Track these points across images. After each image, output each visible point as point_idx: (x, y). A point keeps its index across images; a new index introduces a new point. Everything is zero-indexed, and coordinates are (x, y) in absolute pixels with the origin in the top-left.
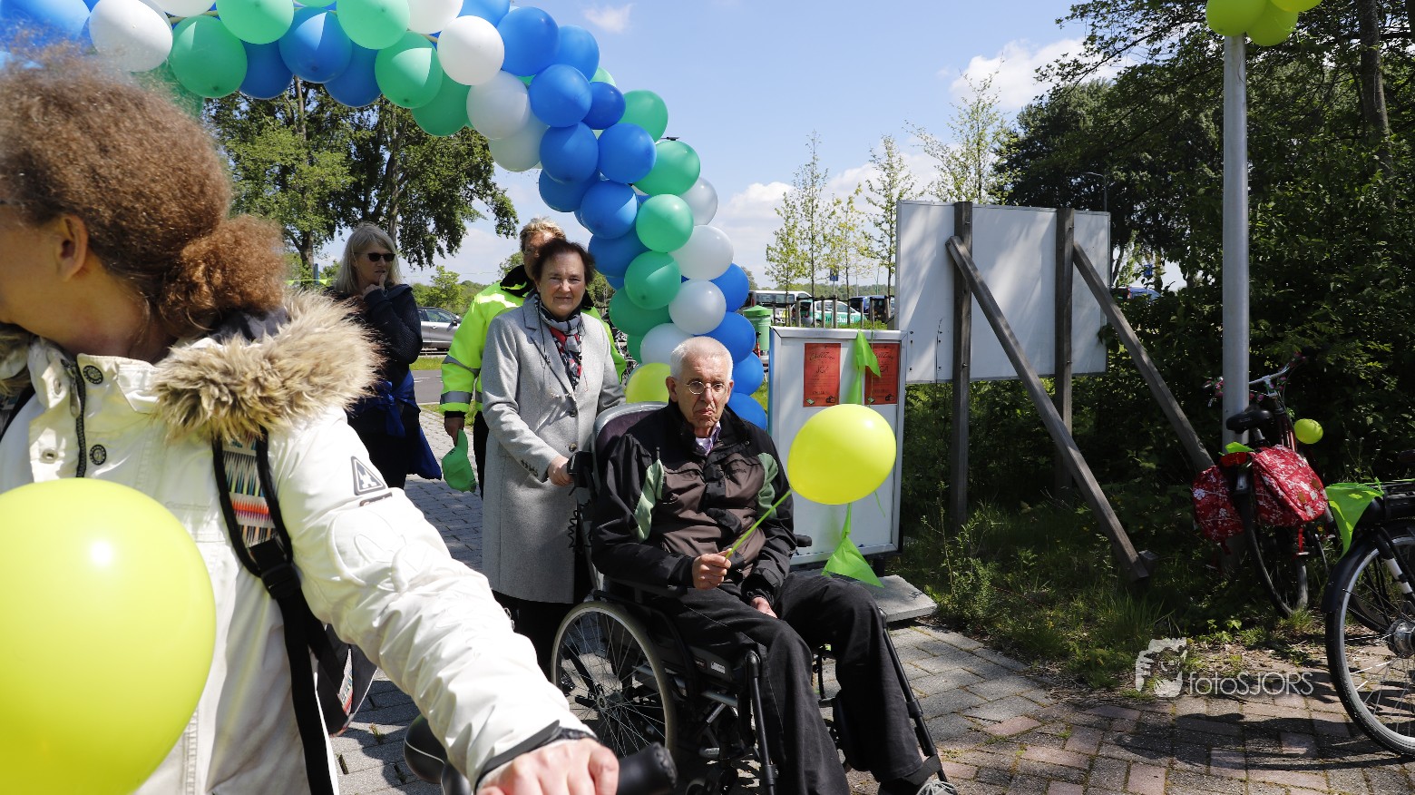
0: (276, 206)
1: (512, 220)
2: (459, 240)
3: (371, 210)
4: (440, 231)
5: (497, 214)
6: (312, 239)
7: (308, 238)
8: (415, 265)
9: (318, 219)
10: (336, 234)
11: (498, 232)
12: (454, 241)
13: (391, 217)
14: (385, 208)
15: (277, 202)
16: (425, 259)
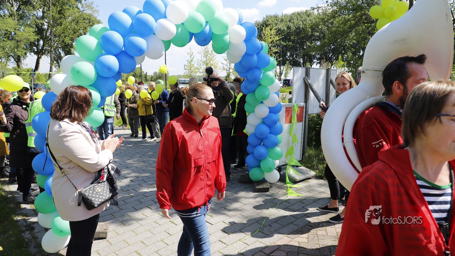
6: (21, 58)
10: (28, 56)
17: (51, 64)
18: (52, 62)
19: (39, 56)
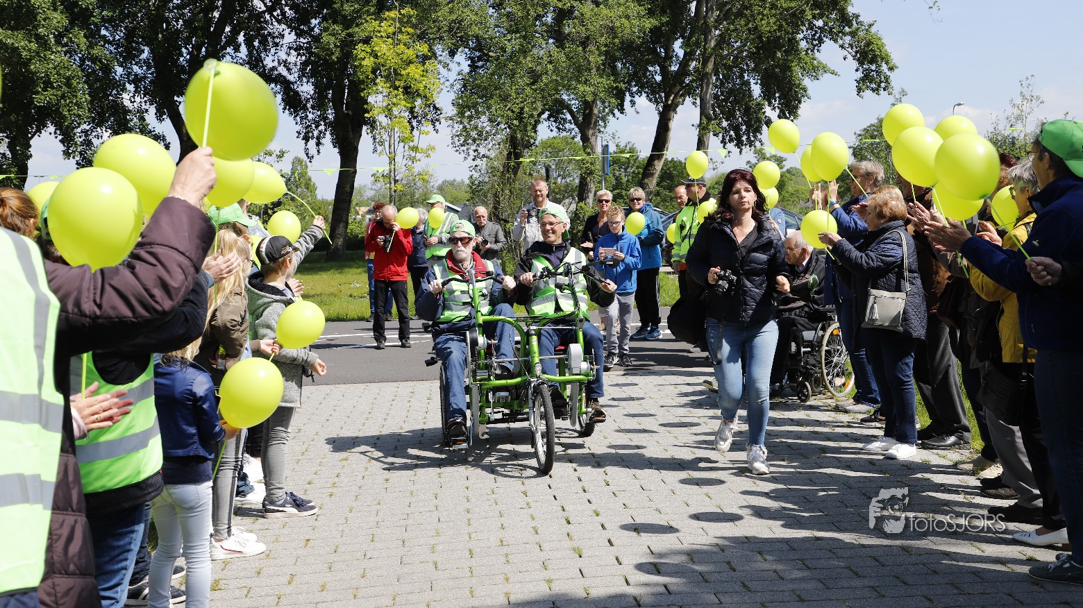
0: (550, 66)
1: (884, 67)
2: (796, 107)
3: (674, 68)
4: (768, 95)
5: (861, 63)
6: (596, 111)
7: (591, 110)
8: (731, 146)
9: (606, 82)
10: (627, 104)
11: (859, 90)
12: (789, 108)
13: (702, 77)
14: (693, 64)
15: (550, 62)
16: (744, 138)
17: (703, 129)
18: (705, 121)
19: (670, 102)
